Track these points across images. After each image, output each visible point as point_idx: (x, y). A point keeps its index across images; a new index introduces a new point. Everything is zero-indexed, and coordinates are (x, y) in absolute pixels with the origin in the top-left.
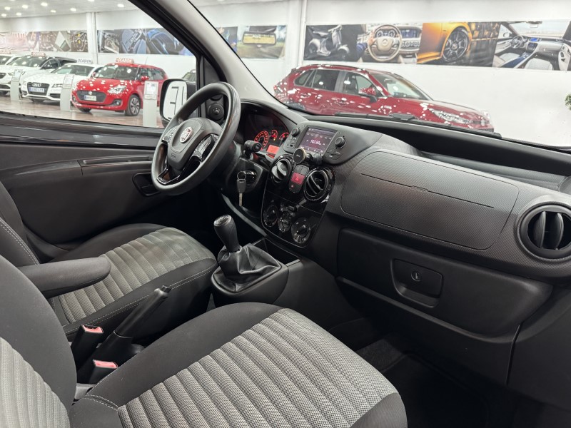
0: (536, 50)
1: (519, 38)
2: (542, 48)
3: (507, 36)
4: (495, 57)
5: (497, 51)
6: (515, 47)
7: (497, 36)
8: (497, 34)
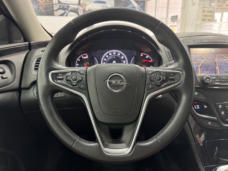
0: (70, 9)
1: (62, 4)
2: (72, 8)
3: (57, 2)
4: (55, 12)
5: (55, 9)
6: (61, 7)
7: (52, 2)
8: (52, 1)
